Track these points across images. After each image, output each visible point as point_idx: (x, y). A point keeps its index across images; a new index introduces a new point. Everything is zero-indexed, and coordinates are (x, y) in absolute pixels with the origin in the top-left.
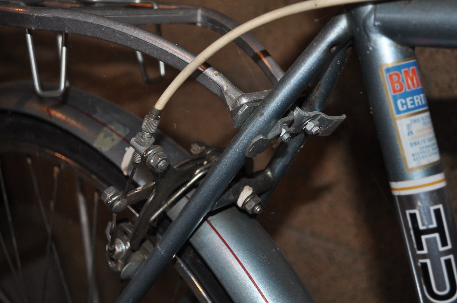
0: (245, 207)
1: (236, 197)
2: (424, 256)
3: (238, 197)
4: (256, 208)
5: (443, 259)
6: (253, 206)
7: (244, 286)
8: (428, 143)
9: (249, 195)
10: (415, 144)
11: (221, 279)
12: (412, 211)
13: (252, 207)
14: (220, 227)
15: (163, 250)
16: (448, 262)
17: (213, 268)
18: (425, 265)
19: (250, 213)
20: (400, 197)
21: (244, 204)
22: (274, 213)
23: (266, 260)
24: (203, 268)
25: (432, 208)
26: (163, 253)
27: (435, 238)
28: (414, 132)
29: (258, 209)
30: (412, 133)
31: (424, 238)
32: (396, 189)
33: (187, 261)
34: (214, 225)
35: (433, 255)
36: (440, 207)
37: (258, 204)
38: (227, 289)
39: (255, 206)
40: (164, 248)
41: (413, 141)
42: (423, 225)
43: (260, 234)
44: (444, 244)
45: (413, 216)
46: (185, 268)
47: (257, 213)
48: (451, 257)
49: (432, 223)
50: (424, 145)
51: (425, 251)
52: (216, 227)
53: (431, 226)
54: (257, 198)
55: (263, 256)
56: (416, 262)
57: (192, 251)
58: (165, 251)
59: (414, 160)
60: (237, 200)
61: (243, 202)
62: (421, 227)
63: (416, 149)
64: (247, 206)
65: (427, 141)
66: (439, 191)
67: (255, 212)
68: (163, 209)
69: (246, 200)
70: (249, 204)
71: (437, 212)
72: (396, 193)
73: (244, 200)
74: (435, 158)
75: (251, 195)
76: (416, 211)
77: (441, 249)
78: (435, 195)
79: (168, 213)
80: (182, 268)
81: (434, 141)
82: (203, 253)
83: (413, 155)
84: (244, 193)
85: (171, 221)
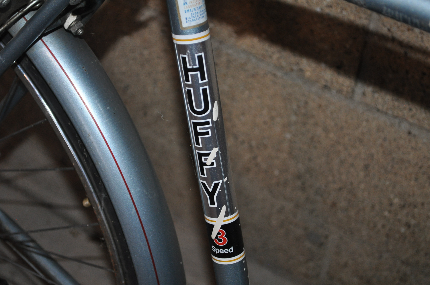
0: (70, 30)
1: (63, 22)
2: (189, 86)
3: (65, 22)
4: (79, 31)
5: (201, 88)
6: (76, 29)
7: (68, 90)
8: (197, 11)
9: (73, 21)
10: (188, 11)
11: (50, 84)
12: (184, 56)
13: (75, 31)
14: (50, 43)
15: (4, 60)
16: (205, 91)
17: (43, 75)
18: (189, 91)
19: (74, 34)
20: (178, 45)
21: (70, 27)
22: (94, 33)
23: (85, 70)
24: (36, 75)
25: (196, 55)
26: (3, 62)
27: (197, 74)
28: (188, 3)
29: (80, 32)
30: (186, 3)
31: (190, 73)
32: (175, 40)
33: (23, 65)
34: (45, 41)
35: (195, 85)
36: (203, 54)
37: (81, 28)
38: (54, 91)
39: (78, 29)
40: (5, 59)
41: (186, 9)
42: (190, 65)
43: (82, 49)
44: (203, 78)
45: (184, 59)
46: (22, 71)
47: (80, 35)
48: (207, 87)
49: (196, 65)
50: (194, 12)
51: (190, 83)
52: (46, 43)
53: (195, 67)
54: (80, 23)
55: (83, 67)
56: (185, 89)
57: (27, 59)
58: (5, 61)
59: (187, 22)
60: (64, 24)
61: (68, 26)
62: (189, 67)
63: (188, 15)
64: (72, 30)
65: (196, 9)
66: (203, 43)
67: (78, 34)
68: (4, 28)
69: (71, 24)
70: (74, 28)
71: (200, 58)
72: (175, 42)
73: (69, 24)
74: (203, 20)
75: (75, 21)
76: (186, 56)
77: (200, 82)
78: (199, 46)
79: (10, 30)
80: (20, 71)
81: (204, 8)
82: (35, 63)
83: (186, 19)
84: (69, 19)
85: (12, 37)
